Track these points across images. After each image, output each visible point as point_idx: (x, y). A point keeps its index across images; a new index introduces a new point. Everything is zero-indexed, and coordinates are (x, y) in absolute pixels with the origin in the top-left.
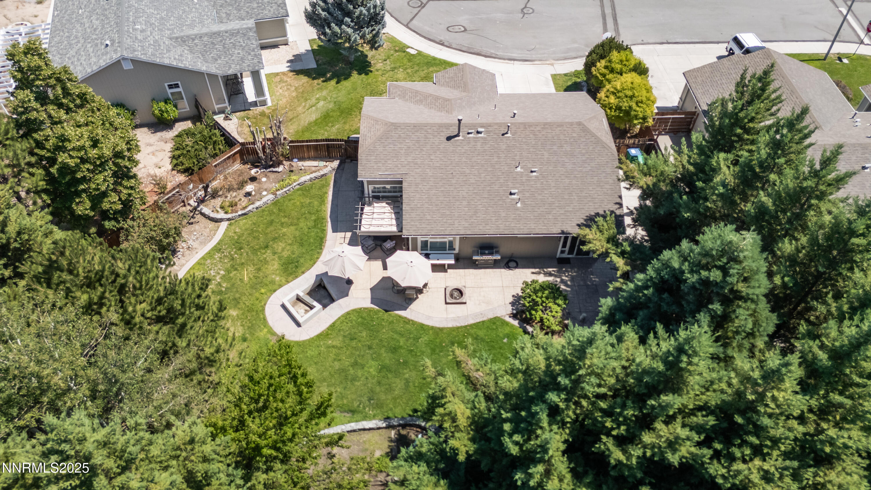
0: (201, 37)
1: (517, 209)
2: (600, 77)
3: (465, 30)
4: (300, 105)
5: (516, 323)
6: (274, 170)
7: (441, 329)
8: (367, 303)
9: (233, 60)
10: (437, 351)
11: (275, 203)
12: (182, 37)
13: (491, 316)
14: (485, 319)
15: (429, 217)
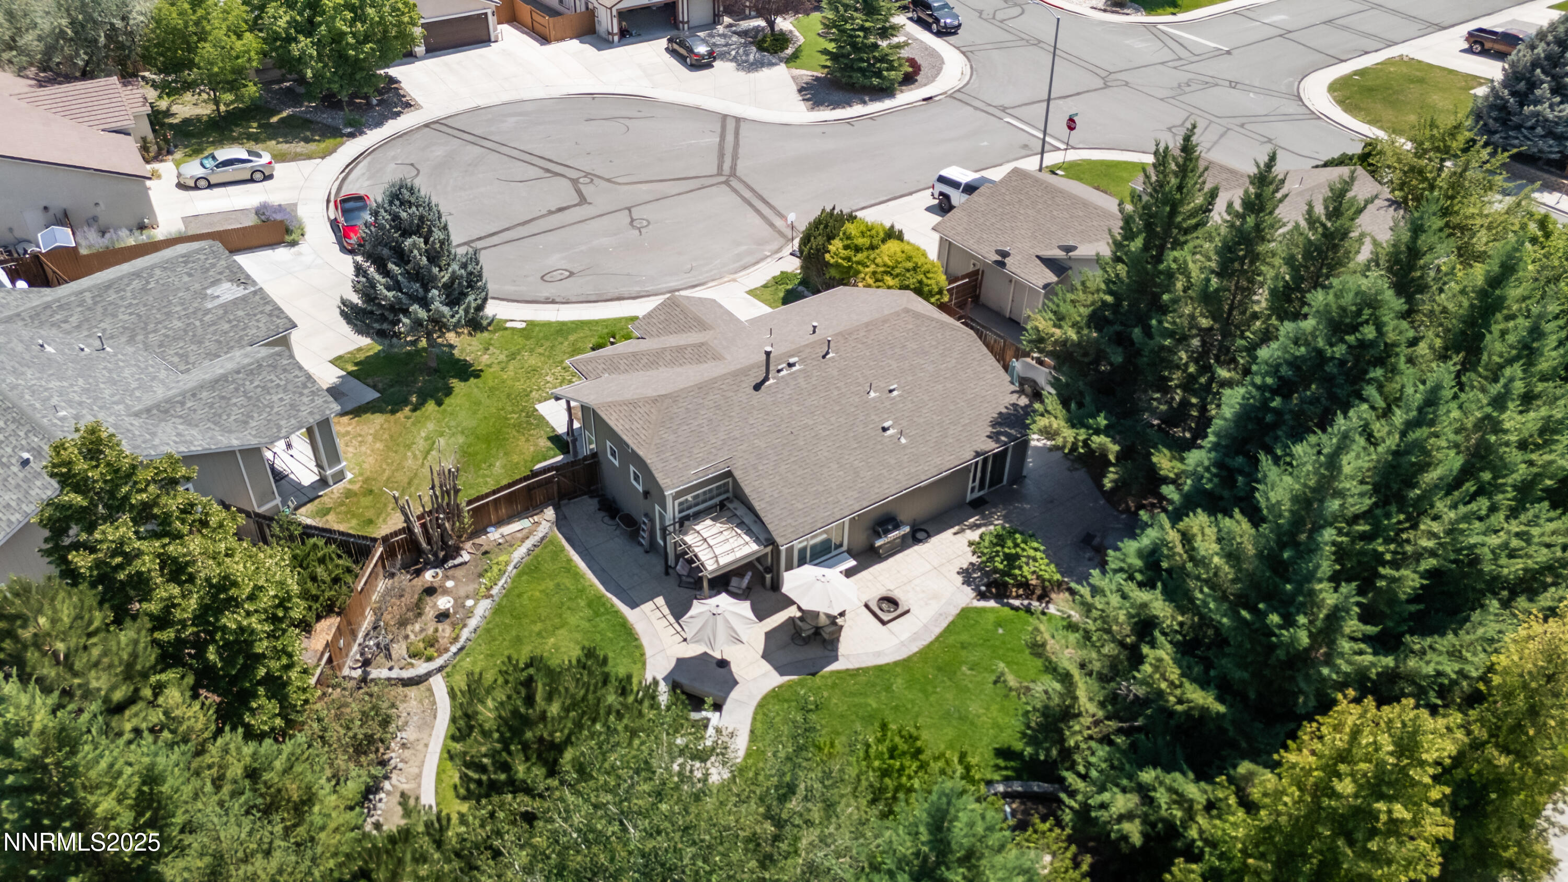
0: (194, 395)
1: (905, 447)
2: (845, 264)
3: (572, 274)
4: (405, 457)
5: (992, 604)
6: (457, 561)
7: (908, 660)
8: (774, 679)
9: (278, 413)
10: (930, 689)
11: (498, 610)
12: (157, 406)
13: (955, 611)
14: (950, 619)
15: (800, 506)
